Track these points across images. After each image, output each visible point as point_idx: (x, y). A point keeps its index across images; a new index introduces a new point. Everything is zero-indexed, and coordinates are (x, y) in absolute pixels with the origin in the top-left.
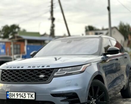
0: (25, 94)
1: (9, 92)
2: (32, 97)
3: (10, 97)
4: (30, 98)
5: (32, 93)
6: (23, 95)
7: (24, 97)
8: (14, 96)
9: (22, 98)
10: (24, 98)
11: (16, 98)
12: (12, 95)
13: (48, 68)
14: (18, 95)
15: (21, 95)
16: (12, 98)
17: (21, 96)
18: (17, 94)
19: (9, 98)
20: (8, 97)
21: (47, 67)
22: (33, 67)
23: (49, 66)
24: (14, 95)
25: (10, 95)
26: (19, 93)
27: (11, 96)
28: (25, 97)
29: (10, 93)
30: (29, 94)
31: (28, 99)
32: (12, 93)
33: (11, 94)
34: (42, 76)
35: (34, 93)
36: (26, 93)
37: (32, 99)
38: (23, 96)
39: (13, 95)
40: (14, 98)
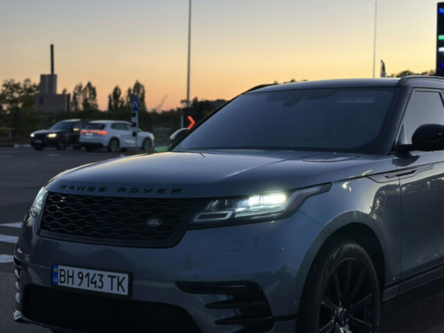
0: (102, 276)
1: (60, 267)
2: (120, 287)
3: (61, 282)
4: (115, 291)
5: (121, 276)
6: (97, 278)
7: (99, 284)
8: (70, 279)
9: (92, 287)
10: (98, 289)
11: (76, 286)
12: (66, 276)
13: (176, 196)
14: (82, 278)
15: (90, 279)
16: (65, 284)
17: (92, 283)
18: (81, 275)
19: (59, 284)
20: (55, 280)
21: (173, 192)
22: (131, 191)
23: (179, 191)
24: (72, 277)
25: (61, 275)
26: (85, 271)
27: (63, 279)
29: (61, 270)
30: (112, 277)
31: (110, 291)
32: (66, 268)
33: (63, 273)
34: (154, 222)
35: (126, 276)
36: (106, 274)
37: (121, 292)
38: (95, 283)
39: (69, 276)
40: (70, 285)
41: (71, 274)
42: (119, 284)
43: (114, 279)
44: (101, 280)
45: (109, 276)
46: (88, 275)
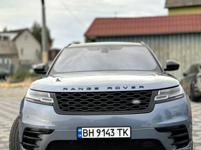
0: (113, 130)
2: (125, 134)
3: (84, 136)
4: (122, 136)
5: (125, 129)
6: (110, 131)
9: (107, 136)
10: (111, 137)
11: (95, 137)
12: (88, 133)
14: (100, 133)
15: (106, 132)
16: (88, 137)
17: (107, 134)
18: (99, 131)
19: (83, 137)
20: (79, 136)
24: (93, 132)
26: (101, 129)
27: (85, 134)
28: (112, 134)
29: (84, 130)
31: (119, 137)
32: (88, 129)
33: (85, 131)
35: (129, 128)
36: (115, 129)
37: (126, 136)
38: (109, 134)
39: (90, 133)
40: (91, 137)
41: (91, 131)
42: (125, 132)
43: (121, 130)
44: (112, 132)
45: (118, 129)
46: (104, 130)
